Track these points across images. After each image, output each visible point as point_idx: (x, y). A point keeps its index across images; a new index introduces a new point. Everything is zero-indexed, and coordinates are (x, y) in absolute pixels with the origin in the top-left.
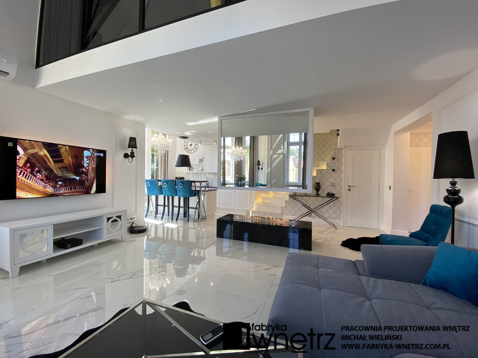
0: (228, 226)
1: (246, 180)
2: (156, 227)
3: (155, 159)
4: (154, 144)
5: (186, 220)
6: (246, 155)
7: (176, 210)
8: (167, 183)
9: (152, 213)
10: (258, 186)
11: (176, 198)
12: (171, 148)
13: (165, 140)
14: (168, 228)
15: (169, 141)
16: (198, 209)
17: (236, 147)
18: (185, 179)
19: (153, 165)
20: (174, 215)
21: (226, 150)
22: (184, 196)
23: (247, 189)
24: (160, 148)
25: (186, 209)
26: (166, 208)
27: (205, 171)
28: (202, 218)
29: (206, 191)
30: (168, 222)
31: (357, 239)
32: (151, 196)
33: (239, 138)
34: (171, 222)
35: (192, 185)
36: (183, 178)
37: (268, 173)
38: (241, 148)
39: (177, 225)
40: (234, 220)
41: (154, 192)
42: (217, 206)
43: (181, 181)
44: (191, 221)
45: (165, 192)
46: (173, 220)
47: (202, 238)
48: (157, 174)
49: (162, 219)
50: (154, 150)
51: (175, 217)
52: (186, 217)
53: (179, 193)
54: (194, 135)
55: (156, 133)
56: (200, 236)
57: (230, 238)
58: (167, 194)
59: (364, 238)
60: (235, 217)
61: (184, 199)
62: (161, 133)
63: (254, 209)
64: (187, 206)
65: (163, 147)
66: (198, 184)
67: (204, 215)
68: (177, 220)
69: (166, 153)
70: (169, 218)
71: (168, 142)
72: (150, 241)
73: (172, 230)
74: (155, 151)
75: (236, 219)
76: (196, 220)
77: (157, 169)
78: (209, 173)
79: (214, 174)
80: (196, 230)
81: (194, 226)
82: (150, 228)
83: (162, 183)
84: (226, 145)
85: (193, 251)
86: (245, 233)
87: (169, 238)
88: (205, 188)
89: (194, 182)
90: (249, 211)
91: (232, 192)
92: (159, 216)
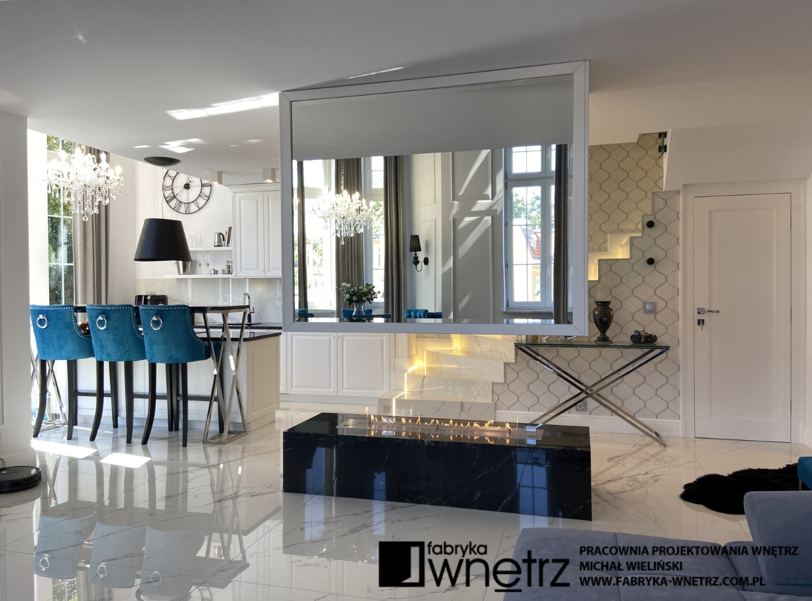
0: (321, 453)
1: (375, 300)
2: (73, 465)
3: (63, 238)
4: (57, 186)
5: (178, 441)
6: (374, 218)
7: (141, 407)
8: (107, 318)
9: (56, 422)
10: (416, 317)
11: (141, 369)
12: (116, 195)
13: (95, 170)
14: (115, 470)
15: (110, 173)
16: (217, 399)
17: (338, 191)
18: (170, 303)
19: (56, 256)
20: (135, 424)
21: (307, 201)
22: (170, 358)
23: (378, 329)
24: (80, 198)
25: (178, 402)
26: (107, 402)
27: (238, 273)
28: (231, 429)
29: (245, 340)
30: (115, 449)
31: (730, 476)
32: (53, 362)
33: (347, 161)
34: (124, 449)
35: (196, 320)
36: (163, 299)
37: (445, 276)
38: (357, 195)
39: (148, 459)
40: (340, 433)
41: (61, 348)
42: (282, 389)
43: (154, 307)
44: (196, 442)
45: (102, 346)
46: (133, 440)
47: (235, 496)
48: (70, 288)
49: (93, 438)
50: (58, 205)
51: (138, 432)
52: (177, 429)
53: (151, 349)
54: (198, 155)
55: (63, 149)
56: (229, 492)
57: (329, 493)
58: (109, 355)
59: (750, 471)
60: (345, 423)
61: (170, 370)
62: (80, 146)
63: (406, 392)
64: (181, 392)
65: (89, 193)
66: (215, 318)
67: (240, 421)
68: (145, 442)
69: (99, 214)
70: (119, 434)
71: (108, 178)
72: (53, 515)
73: (130, 473)
74: (62, 209)
75: (348, 427)
76: (213, 438)
77: (70, 271)
78: (253, 280)
79: (270, 281)
80: (214, 471)
81: (207, 458)
82: (51, 474)
83: (90, 317)
84: (306, 184)
85: (206, 543)
86: (376, 474)
87: (121, 504)
88: (239, 330)
89: (203, 310)
90: (390, 400)
91: (330, 340)
92: (83, 429)
